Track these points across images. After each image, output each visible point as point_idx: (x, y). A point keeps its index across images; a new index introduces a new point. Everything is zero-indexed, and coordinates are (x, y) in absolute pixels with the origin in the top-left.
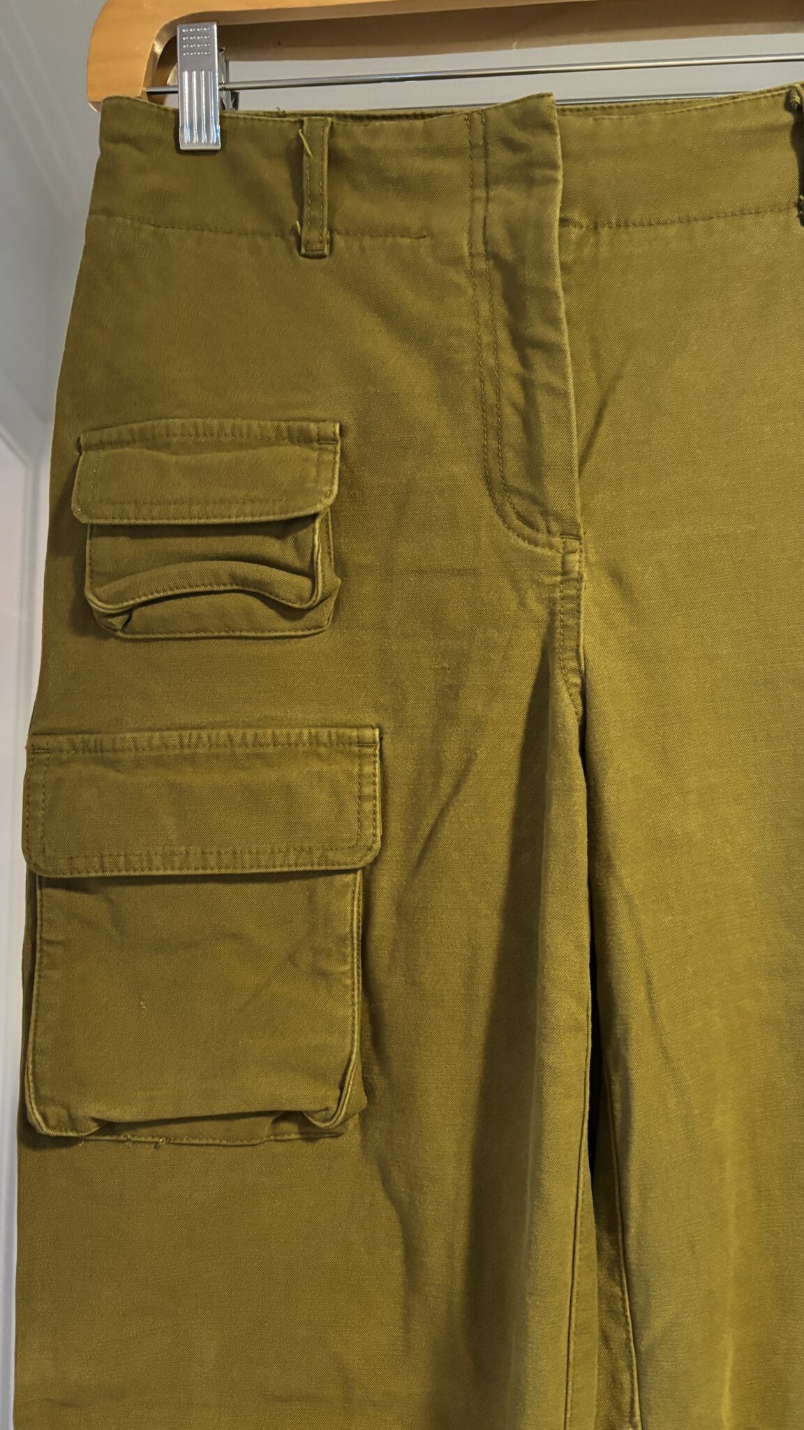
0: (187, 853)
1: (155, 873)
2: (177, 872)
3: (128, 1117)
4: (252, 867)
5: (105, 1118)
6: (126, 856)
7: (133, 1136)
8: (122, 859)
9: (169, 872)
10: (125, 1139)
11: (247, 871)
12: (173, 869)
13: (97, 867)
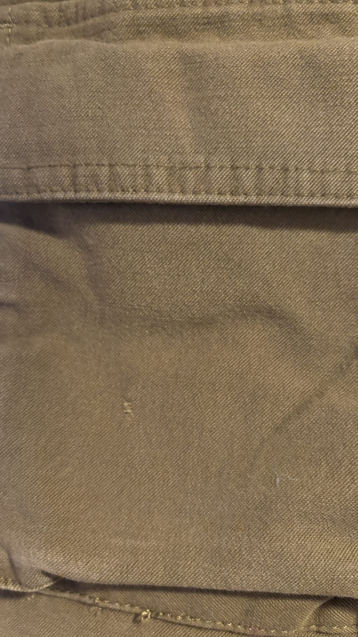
0: (208, 167)
1: (155, 197)
2: (189, 198)
3: (94, 577)
4: (312, 195)
5: (60, 573)
6: (111, 166)
7: (102, 600)
8: (105, 171)
9: (177, 197)
10: (91, 602)
11: (304, 201)
12: (183, 192)
13: (67, 182)
